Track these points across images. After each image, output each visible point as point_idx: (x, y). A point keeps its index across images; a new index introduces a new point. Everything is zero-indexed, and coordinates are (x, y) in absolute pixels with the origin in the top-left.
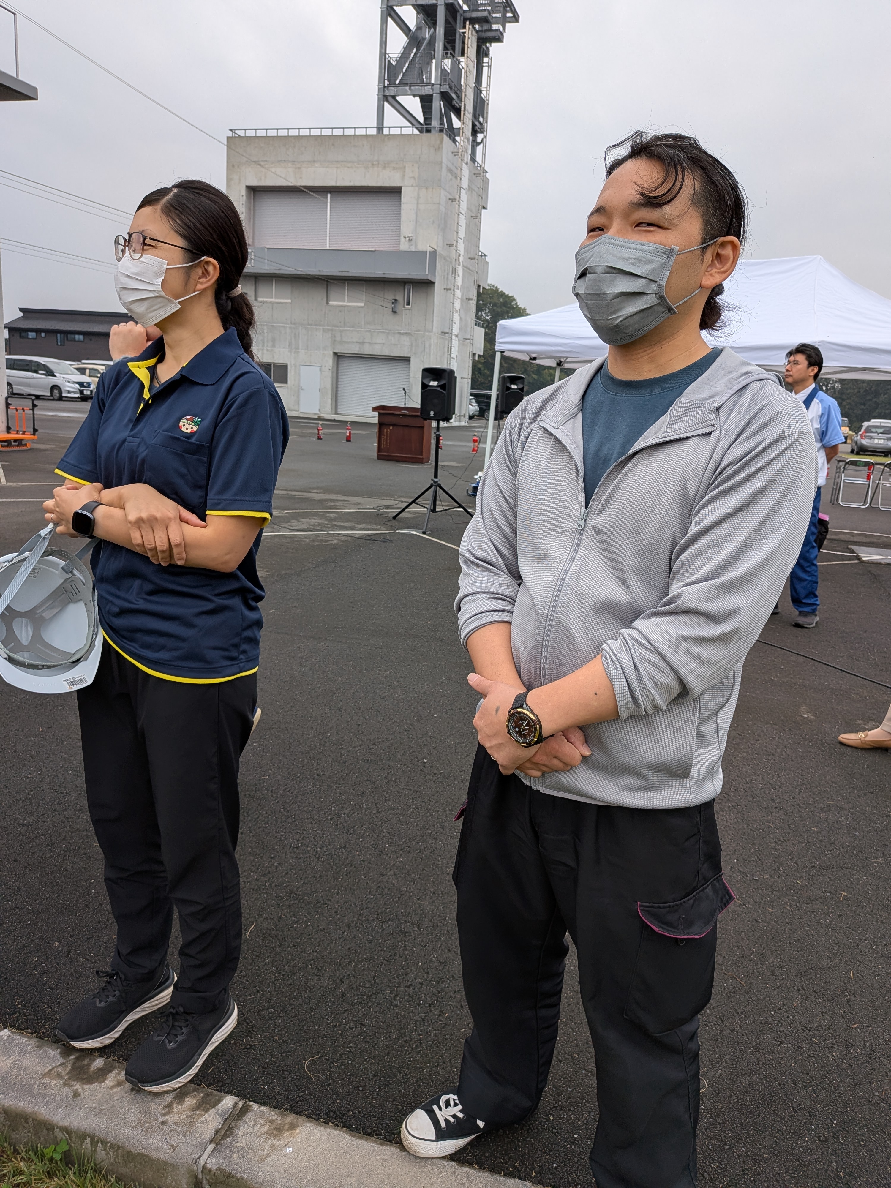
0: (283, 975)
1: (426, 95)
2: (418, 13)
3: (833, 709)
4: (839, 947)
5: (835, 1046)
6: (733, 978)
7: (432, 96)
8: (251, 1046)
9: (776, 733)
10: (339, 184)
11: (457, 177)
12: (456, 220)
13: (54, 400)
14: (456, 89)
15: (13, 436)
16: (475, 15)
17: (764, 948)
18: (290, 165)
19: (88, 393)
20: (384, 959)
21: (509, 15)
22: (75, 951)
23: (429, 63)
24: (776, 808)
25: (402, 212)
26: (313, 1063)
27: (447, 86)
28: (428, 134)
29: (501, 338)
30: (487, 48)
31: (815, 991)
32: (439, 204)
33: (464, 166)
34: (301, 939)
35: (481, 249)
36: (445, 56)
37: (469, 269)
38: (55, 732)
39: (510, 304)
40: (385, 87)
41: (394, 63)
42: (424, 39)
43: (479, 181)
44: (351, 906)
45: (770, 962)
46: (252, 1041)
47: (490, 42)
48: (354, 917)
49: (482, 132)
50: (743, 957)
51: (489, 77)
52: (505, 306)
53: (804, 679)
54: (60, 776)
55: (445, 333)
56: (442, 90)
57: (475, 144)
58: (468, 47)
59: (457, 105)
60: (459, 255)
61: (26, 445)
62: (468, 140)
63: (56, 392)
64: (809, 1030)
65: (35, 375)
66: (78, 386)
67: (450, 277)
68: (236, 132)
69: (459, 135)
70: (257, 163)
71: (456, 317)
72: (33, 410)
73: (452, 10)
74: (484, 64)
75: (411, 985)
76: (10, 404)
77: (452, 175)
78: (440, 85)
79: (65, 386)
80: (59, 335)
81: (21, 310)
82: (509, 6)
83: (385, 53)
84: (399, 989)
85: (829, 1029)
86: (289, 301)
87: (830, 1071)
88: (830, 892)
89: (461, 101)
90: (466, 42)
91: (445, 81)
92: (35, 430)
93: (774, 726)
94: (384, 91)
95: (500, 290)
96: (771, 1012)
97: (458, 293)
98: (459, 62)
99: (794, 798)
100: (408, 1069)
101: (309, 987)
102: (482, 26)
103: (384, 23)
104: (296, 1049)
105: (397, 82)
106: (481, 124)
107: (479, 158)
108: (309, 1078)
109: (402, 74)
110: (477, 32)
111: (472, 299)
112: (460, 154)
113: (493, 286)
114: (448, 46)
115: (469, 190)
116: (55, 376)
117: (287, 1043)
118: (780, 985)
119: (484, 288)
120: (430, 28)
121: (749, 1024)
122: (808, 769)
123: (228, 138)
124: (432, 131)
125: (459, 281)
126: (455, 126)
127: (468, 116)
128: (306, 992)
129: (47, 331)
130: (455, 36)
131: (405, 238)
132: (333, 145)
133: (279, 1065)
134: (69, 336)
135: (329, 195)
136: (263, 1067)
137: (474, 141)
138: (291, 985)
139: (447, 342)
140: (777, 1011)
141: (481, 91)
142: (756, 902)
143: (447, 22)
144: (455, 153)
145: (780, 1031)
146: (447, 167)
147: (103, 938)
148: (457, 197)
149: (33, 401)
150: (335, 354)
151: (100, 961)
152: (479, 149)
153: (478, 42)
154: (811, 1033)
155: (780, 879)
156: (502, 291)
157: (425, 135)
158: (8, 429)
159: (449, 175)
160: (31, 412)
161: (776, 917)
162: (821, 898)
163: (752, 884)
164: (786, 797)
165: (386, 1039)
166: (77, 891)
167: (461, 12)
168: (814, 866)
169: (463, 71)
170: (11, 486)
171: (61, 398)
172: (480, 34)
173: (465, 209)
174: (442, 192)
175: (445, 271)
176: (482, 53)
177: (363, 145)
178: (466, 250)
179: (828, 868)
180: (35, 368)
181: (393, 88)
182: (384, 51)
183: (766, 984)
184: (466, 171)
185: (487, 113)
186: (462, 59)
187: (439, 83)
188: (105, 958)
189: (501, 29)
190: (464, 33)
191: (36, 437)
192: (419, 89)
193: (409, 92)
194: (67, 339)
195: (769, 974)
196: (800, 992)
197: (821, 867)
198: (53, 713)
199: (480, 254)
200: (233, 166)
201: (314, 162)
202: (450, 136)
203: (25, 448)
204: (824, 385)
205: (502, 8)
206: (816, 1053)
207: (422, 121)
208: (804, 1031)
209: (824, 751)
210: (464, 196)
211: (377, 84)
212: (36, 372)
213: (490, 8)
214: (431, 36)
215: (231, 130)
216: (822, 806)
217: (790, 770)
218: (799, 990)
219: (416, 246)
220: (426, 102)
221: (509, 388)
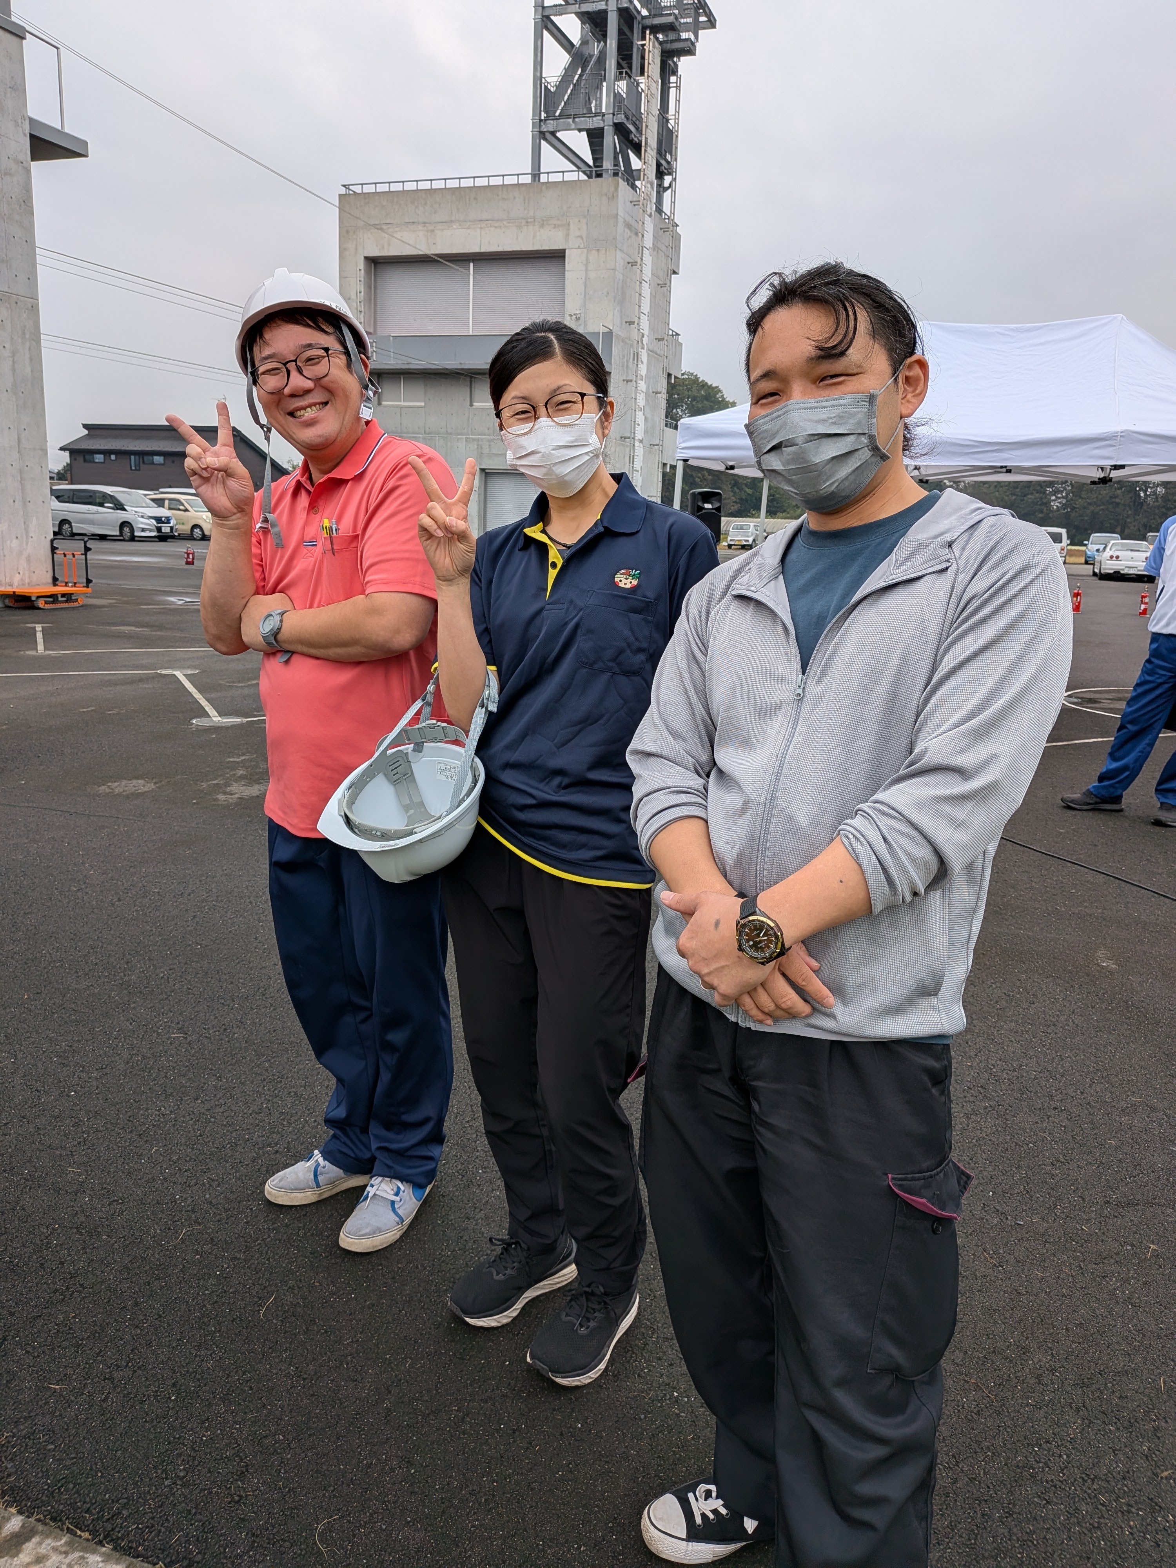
0: (304, 1379)
1: (595, 129)
2: (583, 23)
3: (1145, 953)
4: (1144, 1335)
5: (1133, 1510)
6: (977, 1388)
7: (603, 129)
8: (240, 1496)
9: (1060, 991)
10: (483, 250)
11: (638, 233)
12: (638, 290)
13: (124, 540)
14: (634, 119)
15: (60, 589)
16: (657, 21)
17: (1027, 1338)
18: (420, 227)
19: (168, 530)
20: (454, 1354)
21: (703, 19)
22: (13, 1338)
23: (599, 87)
24: (1055, 1108)
25: (566, 282)
26: (329, 1528)
27: (623, 116)
28: (599, 179)
29: (684, 442)
30: (675, 63)
31: (1103, 1413)
32: (615, 269)
33: (647, 218)
34: (337, 1321)
35: (671, 327)
36: (620, 76)
37: (656, 354)
38: (44, 999)
39: (715, 397)
40: (541, 120)
41: (552, 90)
42: (591, 56)
43: (667, 238)
44: (417, 1267)
45: (1036, 1361)
46: (244, 1489)
47: (679, 56)
48: (419, 1286)
49: (670, 174)
50: (994, 1352)
51: (678, 100)
52: (707, 400)
53: (1104, 909)
54: (40, 1065)
55: (625, 438)
56: (616, 121)
57: (661, 189)
58: (649, 63)
59: (636, 139)
60: (643, 336)
61: (77, 600)
62: (652, 184)
63: (126, 530)
64: (1093, 1480)
65: (100, 509)
66: (154, 522)
67: (630, 365)
68: (351, 187)
69: (639, 179)
70: (379, 227)
71: (640, 417)
72: (86, 554)
73: (627, 16)
74: (671, 85)
75: (490, 1398)
76: (57, 548)
77: (631, 231)
78: (614, 115)
79: (138, 522)
80: (133, 457)
81: (85, 426)
82: (702, 7)
83: (541, 77)
84: (471, 1404)
85: (1124, 1478)
86: (423, 404)
87: (1123, 1553)
88: (1133, 1245)
89: (641, 134)
90: (646, 57)
91: (620, 109)
92: (89, 581)
93: (1059, 981)
94: (540, 126)
95: (700, 380)
96: (1033, 1447)
97: (642, 385)
98: (638, 84)
99: (1082, 1093)
100: (469, 1539)
101: (340, 1400)
102: (667, 36)
103: (539, 37)
104: (306, 1504)
105: (557, 114)
106: (668, 163)
107: (666, 208)
108: (319, 1553)
109: (563, 104)
110: (661, 43)
111: (660, 393)
112: (641, 203)
113: (692, 374)
114: (624, 64)
115: (654, 250)
116: (125, 510)
117: (295, 1493)
118: (1050, 1400)
119: (676, 377)
120: (599, 42)
121: (999, 1468)
122: (1105, 1046)
123: (340, 195)
124: (604, 175)
125: (643, 369)
126: (634, 168)
127: (651, 154)
128: (334, 1407)
129: (118, 453)
130: (632, 51)
131: (571, 315)
132: (475, 199)
133: (278, 1532)
134: (146, 458)
135: (471, 265)
136: (253, 1535)
137: (660, 185)
138: (313, 1395)
139: (628, 450)
140: (1044, 1446)
141: (667, 120)
142: (1019, 1262)
143: (621, 32)
144: (635, 203)
145: (1047, 1482)
146: (625, 221)
147: (56, 1318)
148: (639, 260)
149: (85, 543)
150: (482, 470)
151: (45, 1355)
152: (667, 195)
153: (662, 56)
154: (1095, 1486)
155: (1056, 1224)
156: (703, 381)
157: (596, 181)
158: (55, 580)
159: (627, 231)
160: (83, 557)
161: (1048, 1286)
162: (1117, 1254)
163: (1014, 1232)
164: (1071, 1092)
165: (443, 1488)
166: (32, 1242)
167: (639, 18)
168: (1108, 1202)
169: (643, 94)
170: (49, 655)
171: (133, 538)
172: (665, 45)
173: (650, 275)
174: (619, 253)
175: (624, 356)
176: (667, 70)
177: (515, 198)
178: (652, 328)
179: (1130, 1204)
180: (100, 500)
181: (552, 122)
182: (538, 74)
183: (1028, 1398)
184: (649, 225)
185: (676, 148)
186: (641, 80)
187: (611, 111)
188: (53, 1349)
189: (693, 38)
190: (643, 45)
191: (89, 590)
192: (586, 121)
193: (573, 126)
194: (143, 462)
195: (1032, 1381)
196: (1081, 1413)
197: (1119, 1204)
198: (47, 972)
199: (671, 333)
200: (348, 232)
201: (452, 222)
202: (628, 180)
203: (75, 604)
204: (1141, 489)
205: (692, 11)
206: (1102, 1521)
207: (591, 163)
208: (1085, 1481)
209: (1129, 1018)
210: (648, 258)
211: (531, 117)
212: (101, 505)
213: (676, 12)
214: (600, 52)
215: (344, 186)
216: (1123, 1104)
217: (1078, 1049)
218: (1078, 1409)
219: (585, 325)
220: (595, 137)
221: (700, 509)
